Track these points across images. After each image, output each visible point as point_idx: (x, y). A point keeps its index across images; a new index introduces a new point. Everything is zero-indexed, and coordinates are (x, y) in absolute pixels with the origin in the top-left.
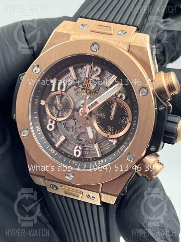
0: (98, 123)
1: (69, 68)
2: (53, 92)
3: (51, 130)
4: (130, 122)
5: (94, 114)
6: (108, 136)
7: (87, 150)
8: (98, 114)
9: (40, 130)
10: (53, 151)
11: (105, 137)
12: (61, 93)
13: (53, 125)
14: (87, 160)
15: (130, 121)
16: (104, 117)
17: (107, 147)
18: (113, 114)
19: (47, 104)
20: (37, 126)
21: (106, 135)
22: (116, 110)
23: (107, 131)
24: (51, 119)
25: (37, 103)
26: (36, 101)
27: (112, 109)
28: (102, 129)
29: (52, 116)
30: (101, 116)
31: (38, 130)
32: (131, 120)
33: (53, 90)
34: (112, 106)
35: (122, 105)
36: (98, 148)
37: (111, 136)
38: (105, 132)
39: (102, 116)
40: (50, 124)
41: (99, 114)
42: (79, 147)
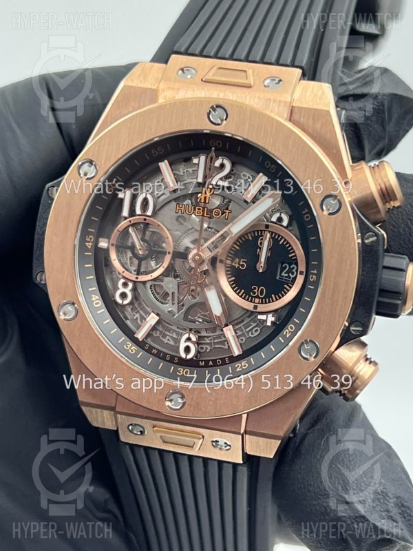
0: (232, 281)
1: (160, 164)
2: (126, 218)
3: (126, 302)
4: (301, 273)
5: (221, 261)
6: (256, 307)
7: (209, 342)
8: (229, 262)
9: (101, 303)
10: (132, 348)
11: (248, 311)
12: (145, 219)
13: (128, 291)
14: (211, 363)
15: (303, 272)
16: (243, 266)
17: (252, 334)
18: (263, 259)
19: (113, 245)
20: (93, 296)
21: (249, 306)
22: (270, 249)
23: (252, 297)
24: (124, 278)
25: (90, 244)
26: (89, 240)
27: (260, 248)
28: (240, 294)
29: (126, 272)
30: (237, 265)
31: (96, 304)
32: (304, 270)
33: (125, 212)
34: (259, 242)
35: (282, 237)
36: (233, 336)
37: (261, 308)
38: (248, 300)
39: (239, 264)
40: (121, 290)
41: (232, 262)
42: (192, 336)
